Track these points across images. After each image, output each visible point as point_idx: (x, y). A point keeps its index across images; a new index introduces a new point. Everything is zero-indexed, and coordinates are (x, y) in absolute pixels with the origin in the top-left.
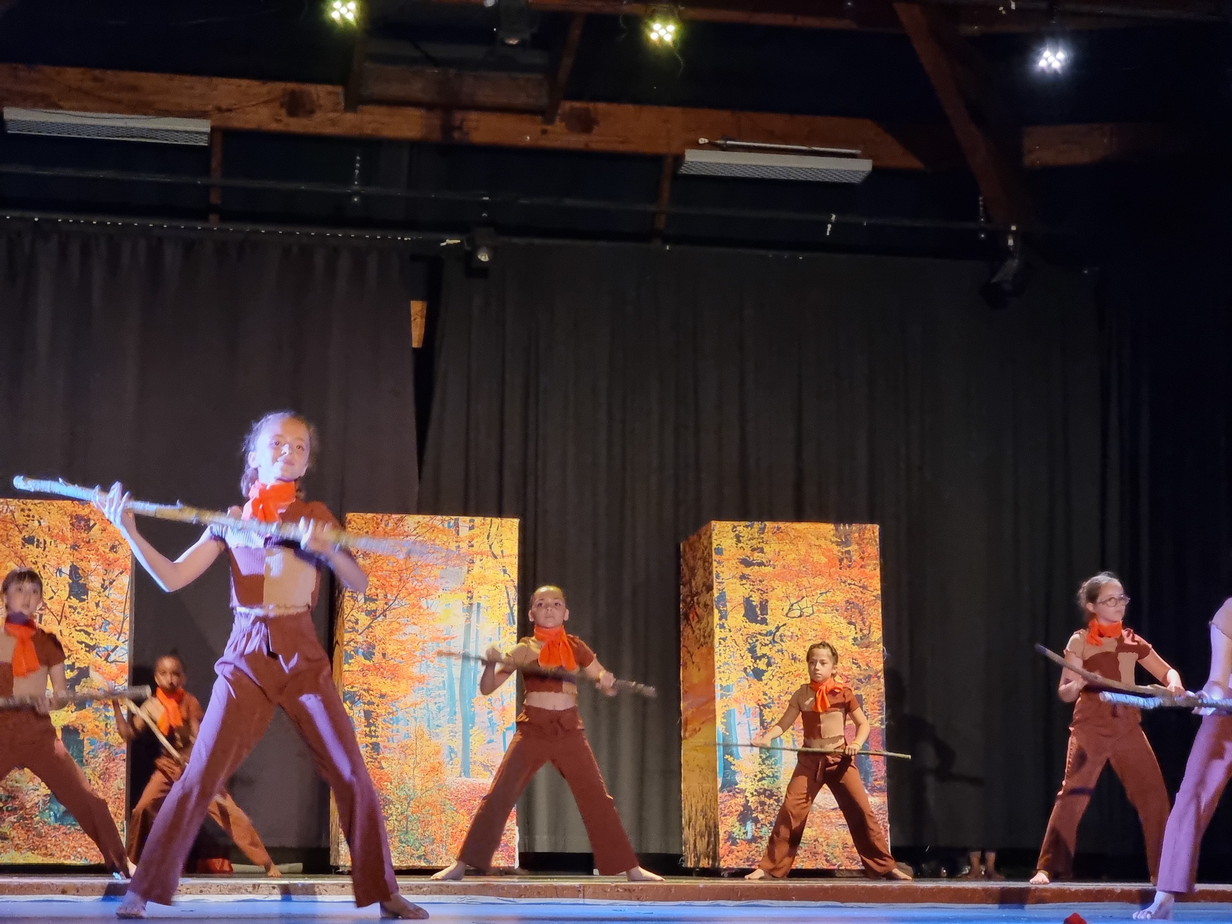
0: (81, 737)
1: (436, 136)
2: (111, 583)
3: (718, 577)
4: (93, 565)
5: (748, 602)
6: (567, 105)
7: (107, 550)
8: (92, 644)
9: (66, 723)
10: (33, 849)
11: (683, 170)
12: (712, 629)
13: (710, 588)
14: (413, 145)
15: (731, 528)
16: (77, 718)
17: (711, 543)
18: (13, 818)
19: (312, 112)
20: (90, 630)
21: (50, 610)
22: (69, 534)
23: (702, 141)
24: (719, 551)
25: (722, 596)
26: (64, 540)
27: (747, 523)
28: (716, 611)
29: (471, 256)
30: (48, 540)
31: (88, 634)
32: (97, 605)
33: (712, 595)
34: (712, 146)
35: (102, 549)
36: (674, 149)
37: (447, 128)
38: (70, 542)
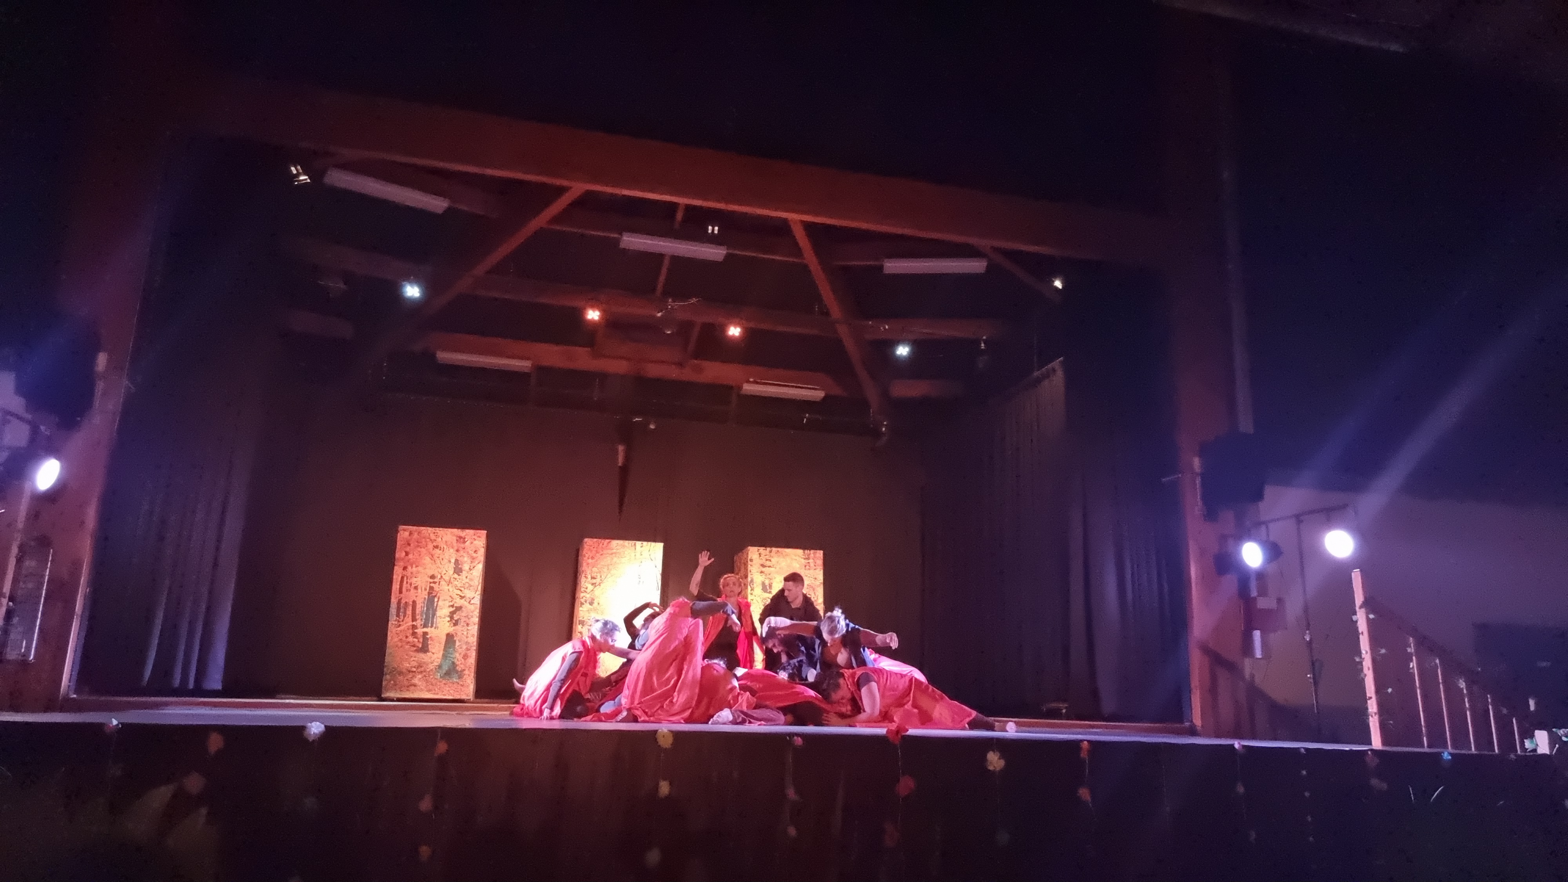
1: (632, 373)
2: (474, 568)
3: (750, 571)
4: (466, 559)
5: (763, 584)
6: (691, 362)
7: (473, 552)
8: (463, 595)
10: (429, 691)
11: (741, 393)
14: (622, 376)
15: (757, 550)
17: (748, 557)
18: (420, 676)
19: (576, 360)
20: (462, 589)
21: (444, 579)
22: (455, 544)
23: (751, 380)
24: (751, 560)
25: (752, 581)
26: (453, 548)
27: (764, 548)
29: (647, 426)
30: (445, 547)
32: (466, 577)
33: (747, 580)
34: (755, 383)
35: (470, 552)
36: (738, 384)
37: (638, 370)
38: (456, 548)
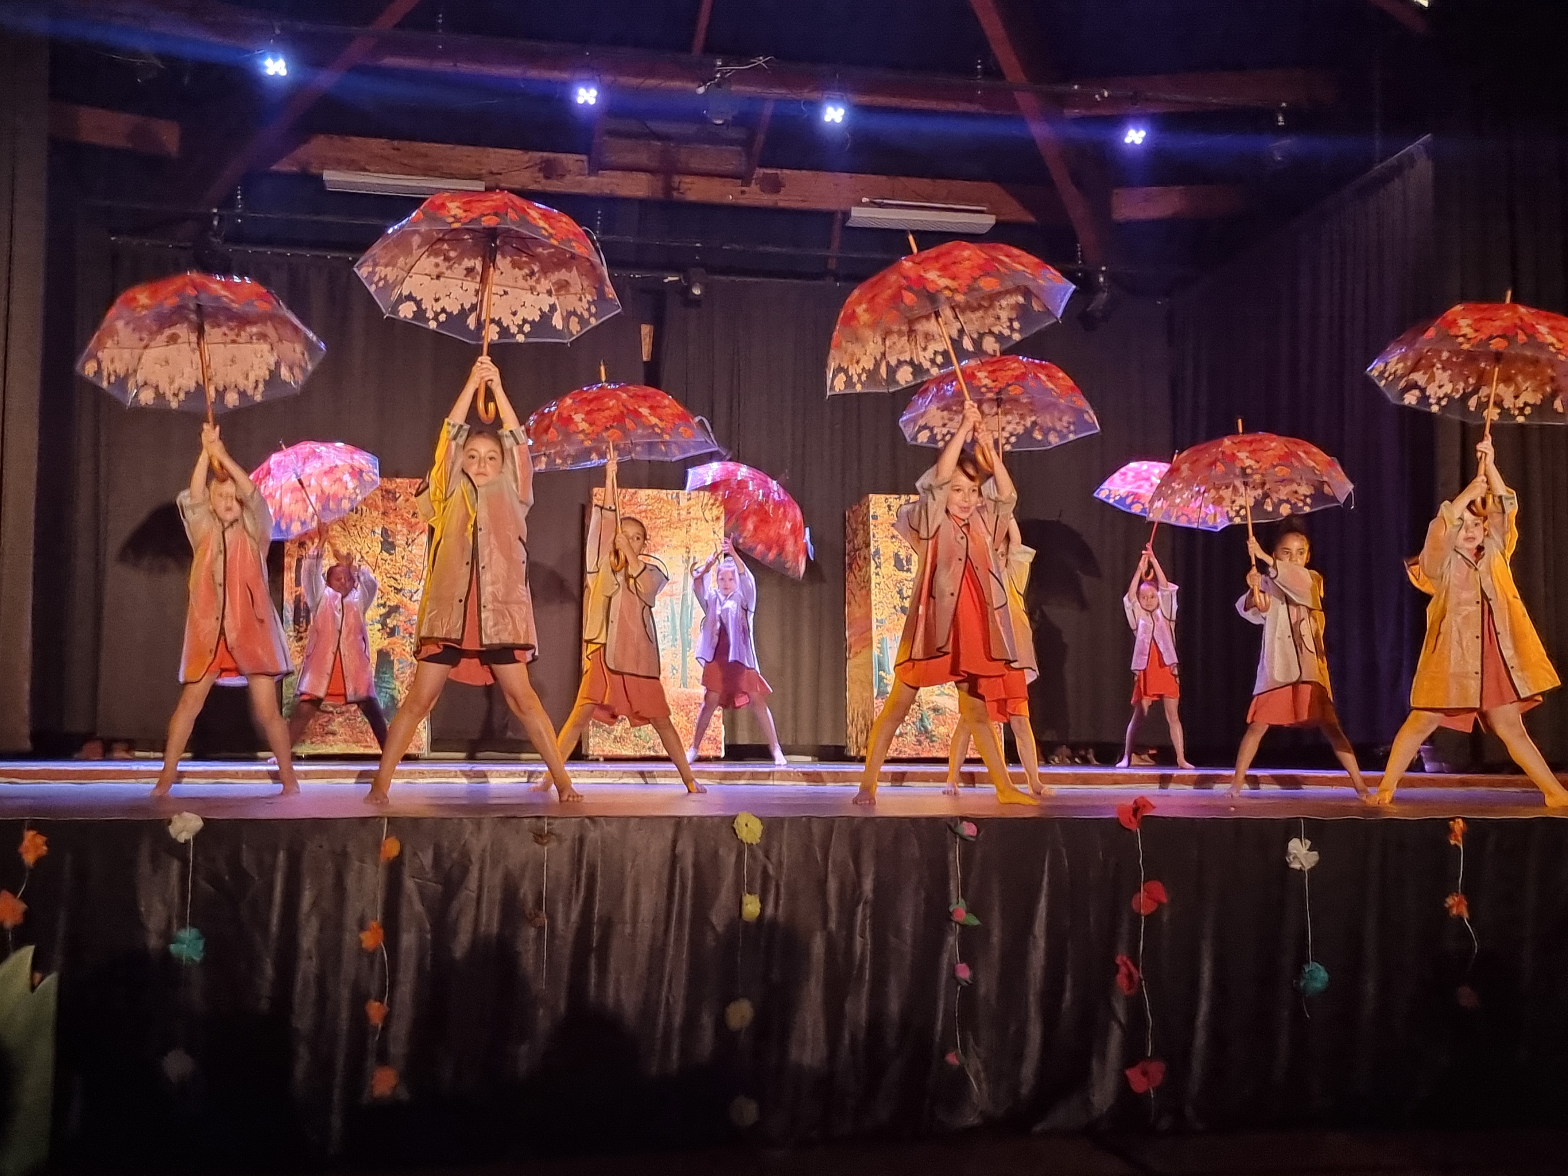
0: (392, 658)
1: (660, 195)
2: (413, 541)
3: (874, 536)
4: (399, 527)
5: (897, 556)
6: (760, 172)
7: (410, 516)
8: (399, 587)
9: (380, 647)
10: (357, 742)
11: (849, 224)
12: (870, 577)
13: (868, 545)
14: (642, 202)
15: (883, 500)
16: (389, 644)
17: (869, 512)
19: (563, 176)
20: (398, 577)
23: (865, 200)
24: (875, 517)
25: (877, 552)
26: (376, 508)
27: (897, 496)
28: (872, 562)
29: (688, 289)
31: (395, 579)
32: (403, 558)
33: (869, 551)
34: (873, 204)
35: (405, 515)
36: (843, 207)
37: (669, 189)
38: (382, 510)
